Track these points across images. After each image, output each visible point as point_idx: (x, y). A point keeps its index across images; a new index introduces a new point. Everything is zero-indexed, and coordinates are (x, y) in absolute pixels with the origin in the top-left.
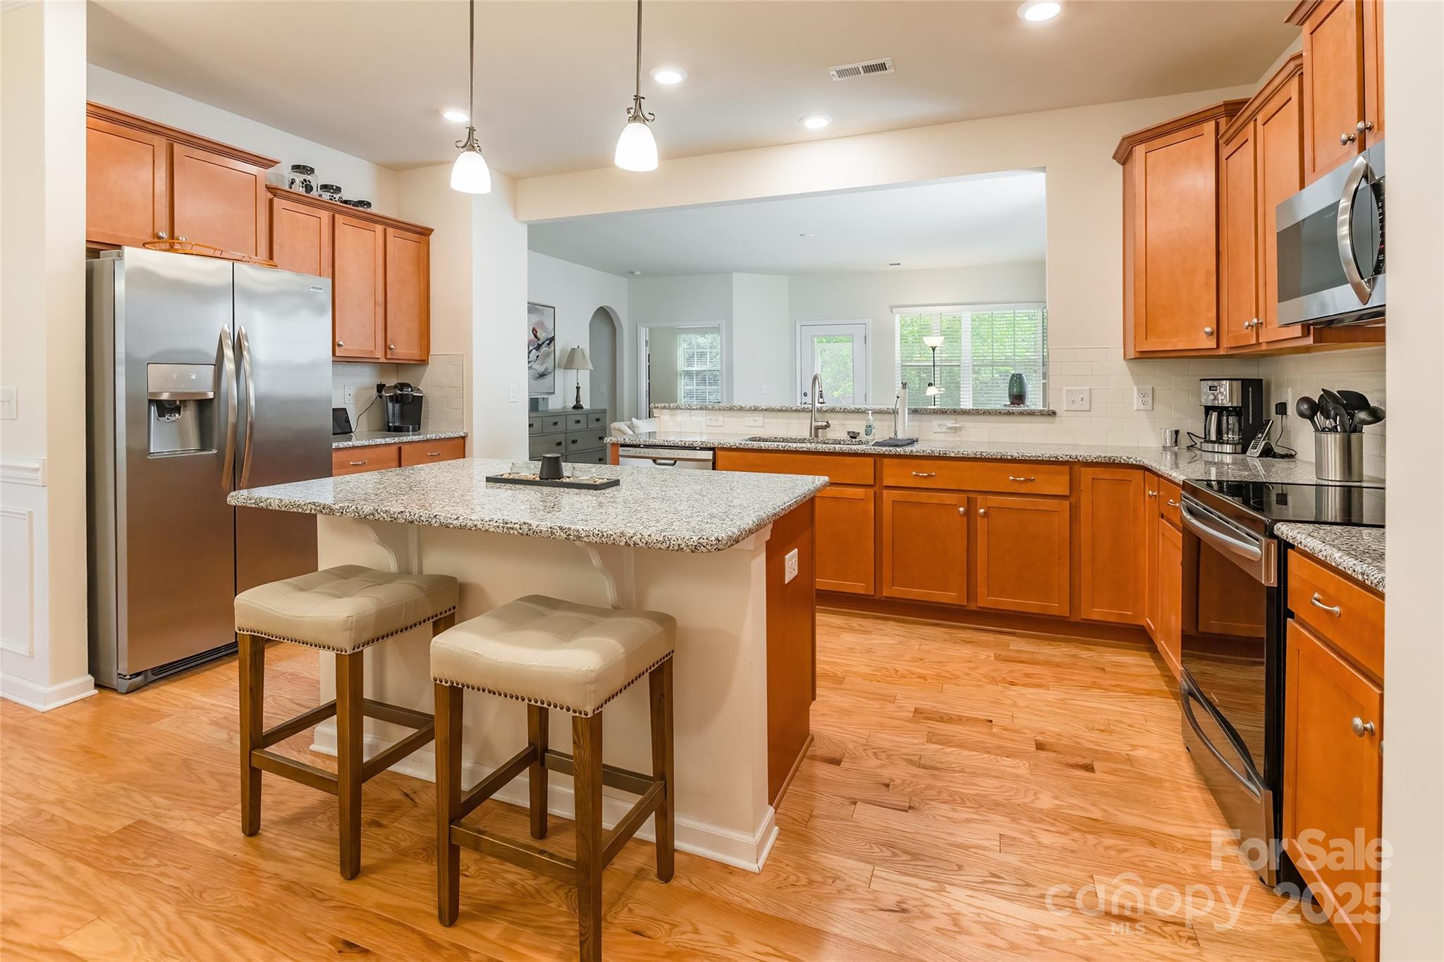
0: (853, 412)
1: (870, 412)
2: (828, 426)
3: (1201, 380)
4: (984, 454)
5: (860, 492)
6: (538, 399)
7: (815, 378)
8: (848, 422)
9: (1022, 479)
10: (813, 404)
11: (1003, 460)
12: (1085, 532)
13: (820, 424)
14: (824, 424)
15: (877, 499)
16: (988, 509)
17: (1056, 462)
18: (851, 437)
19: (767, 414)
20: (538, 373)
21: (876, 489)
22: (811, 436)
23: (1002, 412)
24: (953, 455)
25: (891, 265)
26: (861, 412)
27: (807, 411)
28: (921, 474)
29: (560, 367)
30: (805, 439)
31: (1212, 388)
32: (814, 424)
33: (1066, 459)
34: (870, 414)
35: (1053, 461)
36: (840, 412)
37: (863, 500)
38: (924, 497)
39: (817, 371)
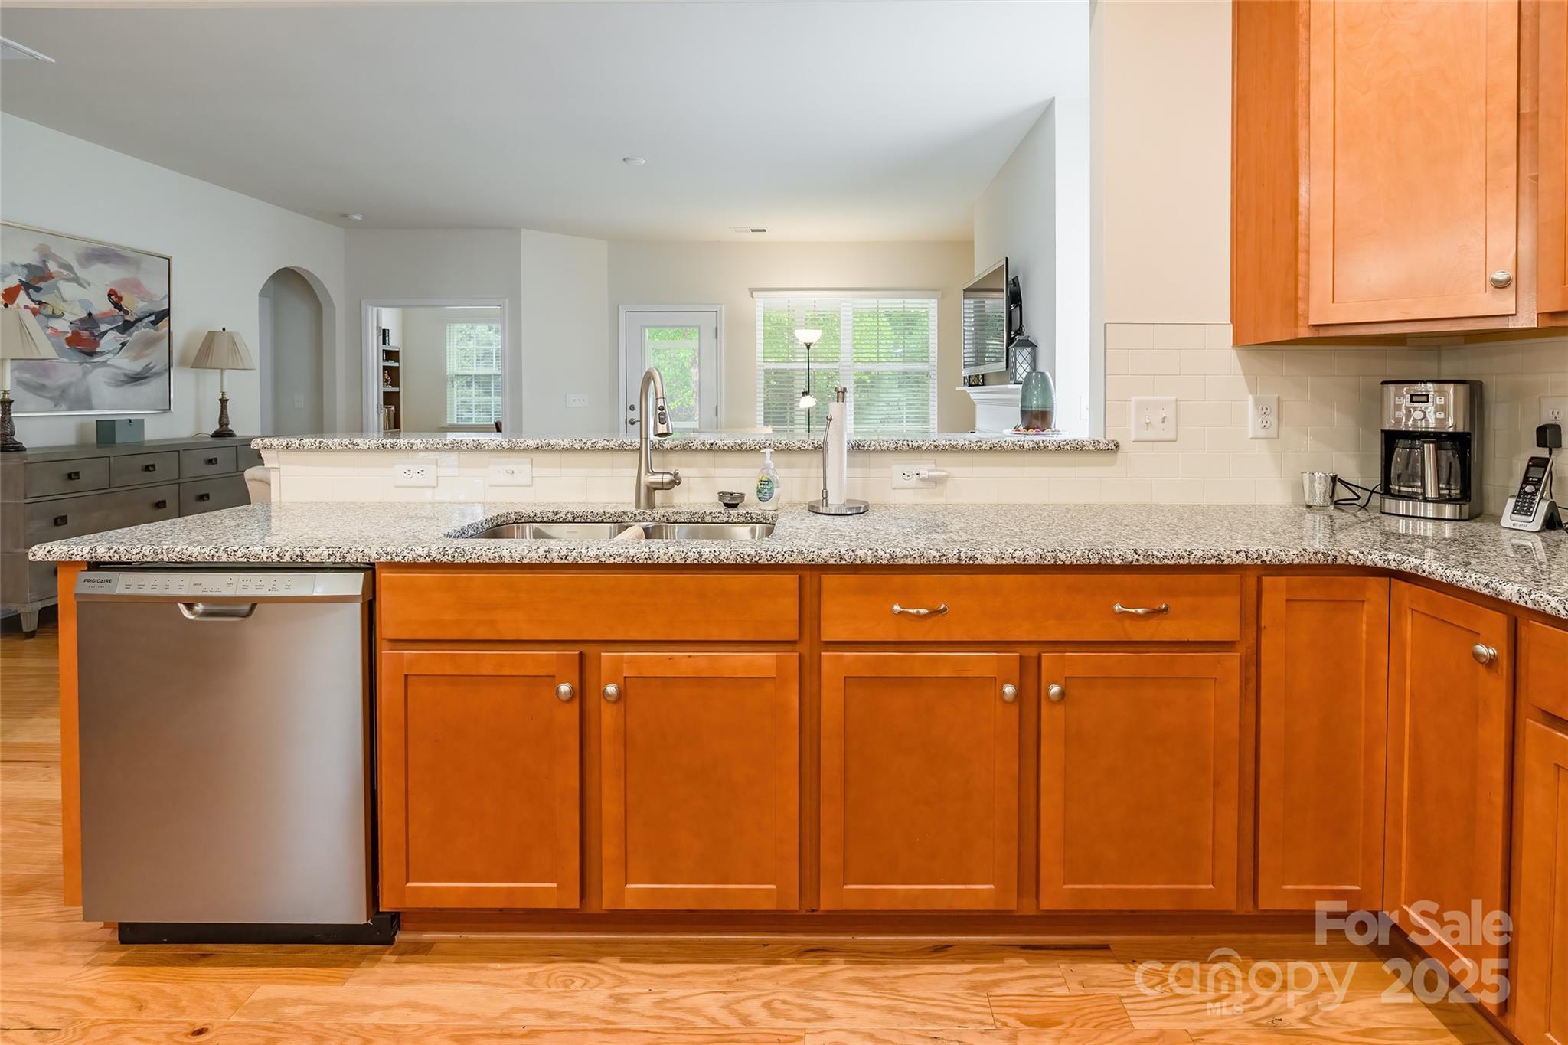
0: (731, 450)
1: (768, 451)
2: (676, 482)
3: (1383, 383)
4: (1062, 556)
5: (764, 660)
6: (114, 421)
7: (648, 378)
8: (719, 471)
9: (1140, 611)
10: (644, 436)
11: (1103, 568)
12: (1271, 722)
13: (658, 478)
14: (667, 478)
15: (808, 674)
16: (1067, 683)
17: (1220, 569)
18: (725, 504)
19: (538, 457)
20: (126, 375)
21: (804, 648)
22: (638, 506)
23: (1026, 446)
24: (990, 561)
25: (752, 231)
26: (746, 451)
27: (632, 450)
28: (911, 611)
29: (183, 363)
30: (625, 513)
31: (1415, 398)
32: (647, 479)
33: (1238, 559)
34: (768, 455)
35: (1212, 565)
36: (702, 450)
37: (775, 678)
38: (919, 662)
39: (651, 363)
